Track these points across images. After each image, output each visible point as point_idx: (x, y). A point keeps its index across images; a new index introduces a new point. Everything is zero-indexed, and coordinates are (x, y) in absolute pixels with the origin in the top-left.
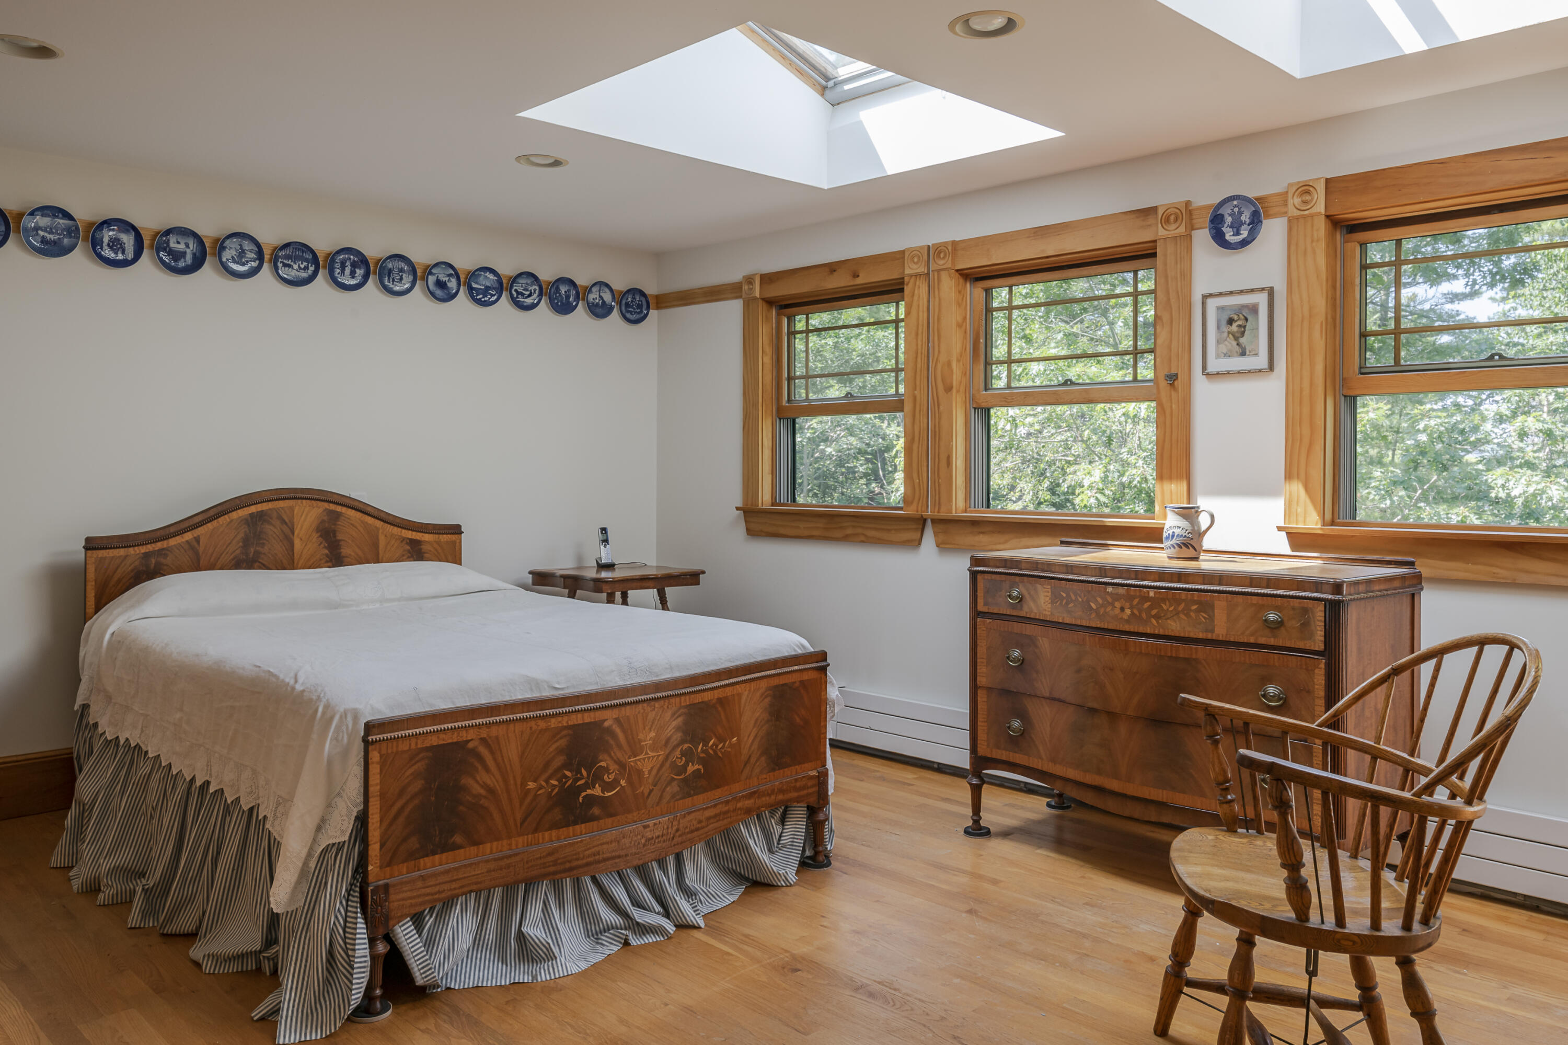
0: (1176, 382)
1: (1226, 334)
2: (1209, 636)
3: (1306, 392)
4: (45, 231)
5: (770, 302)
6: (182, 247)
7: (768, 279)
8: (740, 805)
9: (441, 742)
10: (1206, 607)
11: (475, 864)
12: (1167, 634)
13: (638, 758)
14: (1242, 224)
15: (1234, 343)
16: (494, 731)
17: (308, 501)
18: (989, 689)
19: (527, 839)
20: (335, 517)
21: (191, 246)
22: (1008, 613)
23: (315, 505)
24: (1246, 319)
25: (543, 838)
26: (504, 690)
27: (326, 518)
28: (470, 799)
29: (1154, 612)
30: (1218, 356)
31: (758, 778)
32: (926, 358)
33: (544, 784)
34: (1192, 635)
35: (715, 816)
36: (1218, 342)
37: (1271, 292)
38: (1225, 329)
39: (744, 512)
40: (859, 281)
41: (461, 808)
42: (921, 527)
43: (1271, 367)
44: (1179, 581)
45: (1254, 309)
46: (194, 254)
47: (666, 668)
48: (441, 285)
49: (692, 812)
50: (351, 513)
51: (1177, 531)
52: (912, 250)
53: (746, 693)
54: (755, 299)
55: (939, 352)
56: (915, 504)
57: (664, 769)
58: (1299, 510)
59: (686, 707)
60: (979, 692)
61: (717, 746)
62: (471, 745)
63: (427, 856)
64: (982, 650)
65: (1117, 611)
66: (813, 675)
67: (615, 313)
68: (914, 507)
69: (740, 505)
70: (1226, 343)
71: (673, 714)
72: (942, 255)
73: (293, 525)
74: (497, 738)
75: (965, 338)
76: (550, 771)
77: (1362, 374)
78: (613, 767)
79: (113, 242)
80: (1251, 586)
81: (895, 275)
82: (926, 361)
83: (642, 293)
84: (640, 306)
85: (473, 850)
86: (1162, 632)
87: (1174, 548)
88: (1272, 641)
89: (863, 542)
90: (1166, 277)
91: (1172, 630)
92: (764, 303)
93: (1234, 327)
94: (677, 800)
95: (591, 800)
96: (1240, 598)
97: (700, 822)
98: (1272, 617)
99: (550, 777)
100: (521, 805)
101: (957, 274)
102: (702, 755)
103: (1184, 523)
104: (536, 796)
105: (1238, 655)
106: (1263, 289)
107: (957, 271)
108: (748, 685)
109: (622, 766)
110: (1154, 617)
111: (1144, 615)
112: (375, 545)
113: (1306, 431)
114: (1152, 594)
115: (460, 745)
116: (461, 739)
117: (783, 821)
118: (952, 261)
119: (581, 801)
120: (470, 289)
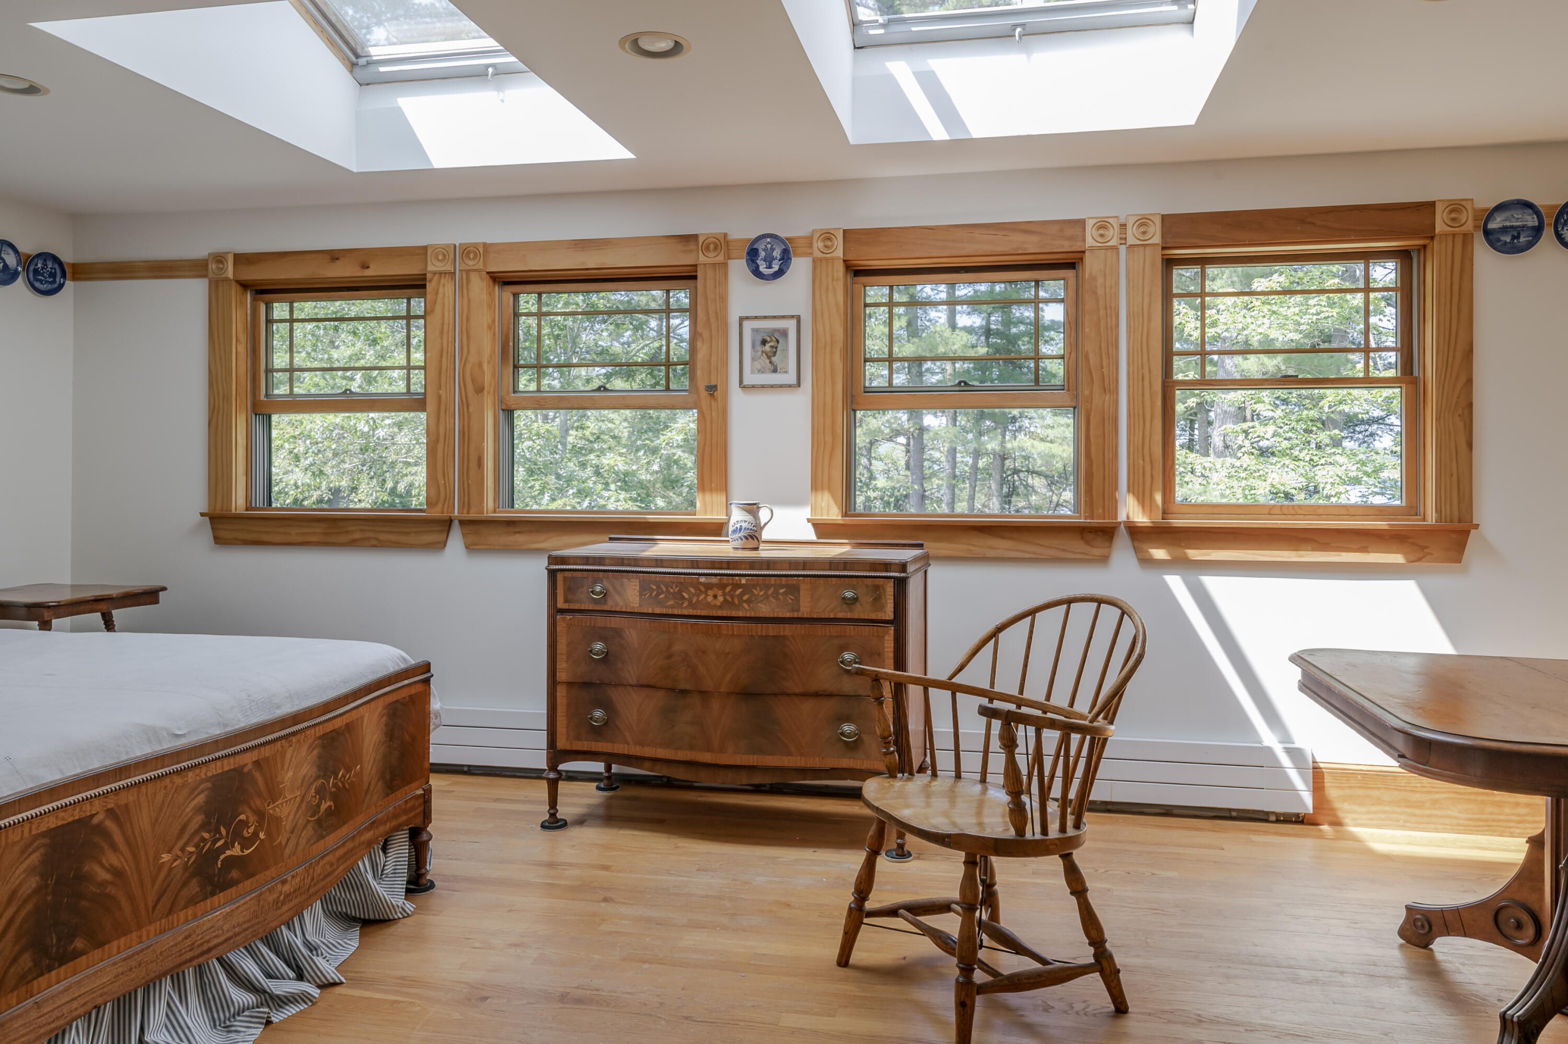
0: (715, 393)
1: (760, 353)
2: (796, 615)
3: (829, 407)
5: (245, 286)
7: (241, 259)
8: (363, 838)
9: (60, 823)
10: (794, 590)
11: (100, 970)
12: (757, 616)
13: (276, 804)
14: (773, 259)
15: (768, 361)
16: (123, 798)
18: (570, 684)
19: (161, 925)
22: (591, 608)
24: (778, 341)
25: (178, 921)
28: (94, 889)
29: (745, 598)
30: (753, 372)
31: (376, 806)
32: (452, 358)
33: (179, 853)
34: (781, 615)
35: (345, 854)
36: (753, 359)
37: (798, 319)
38: (759, 348)
39: (211, 518)
40: (368, 273)
41: (84, 903)
42: (447, 528)
43: (799, 384)
44: (768, 569)
45: (784, 333)
49: (326, 855)
51: (744, 525)
52: (436, 247)
53: (367, 715)
54: (227, 280)
55: (468, 352)
56: (440, 505)
57: (300, 812)
58: (823, 505)
59: (320, 738)
60: (559, 688)
61: (345, 777)
62: (95, 821)
63: (42, 974)
64: (562, 647)
65: (710, 599)
66: (420, 688)
67: (20, 282)
68: (438, 509)
69: (204, 510)
70: (760, 360)
71: (309, 748)
72: (472, 256)
74: (126, 805)
75: (494, 340)
76: (186, 837)
77: (865, 392)
78: (252, 819)
80: (830, 569)
81: (416, 271)
82: (452, 360)
84: (53, 275)
85: (97, 953)
86: (753, 615)
87: (742, 539)
88: (849, 615)
89: (375, 546)
90: (706, 298)
91: (763, 612)
92: (238, 286)
93: (767, 348)
94: (311, 845)
95: (232, 862)
96: (822, 580)
97: (332, 865)
98: (849, 594)
99: (186, 844)
100: (153, 884)
101: (487, 276)
102: (334, 790)
103: (749, 518)
104: (171, 869)
105: (820, 629)
106: (793, 317)
107: (488, 273)
108: (368, 705)
109: (260, 814)
110: (746, 601)
111: (736, 601)
113: (829, 438)
114: (743, 581)
115: (83, 823)
116: (84, 815)
117: (385, 849)
118: (484, 262)
119: (219, 866)
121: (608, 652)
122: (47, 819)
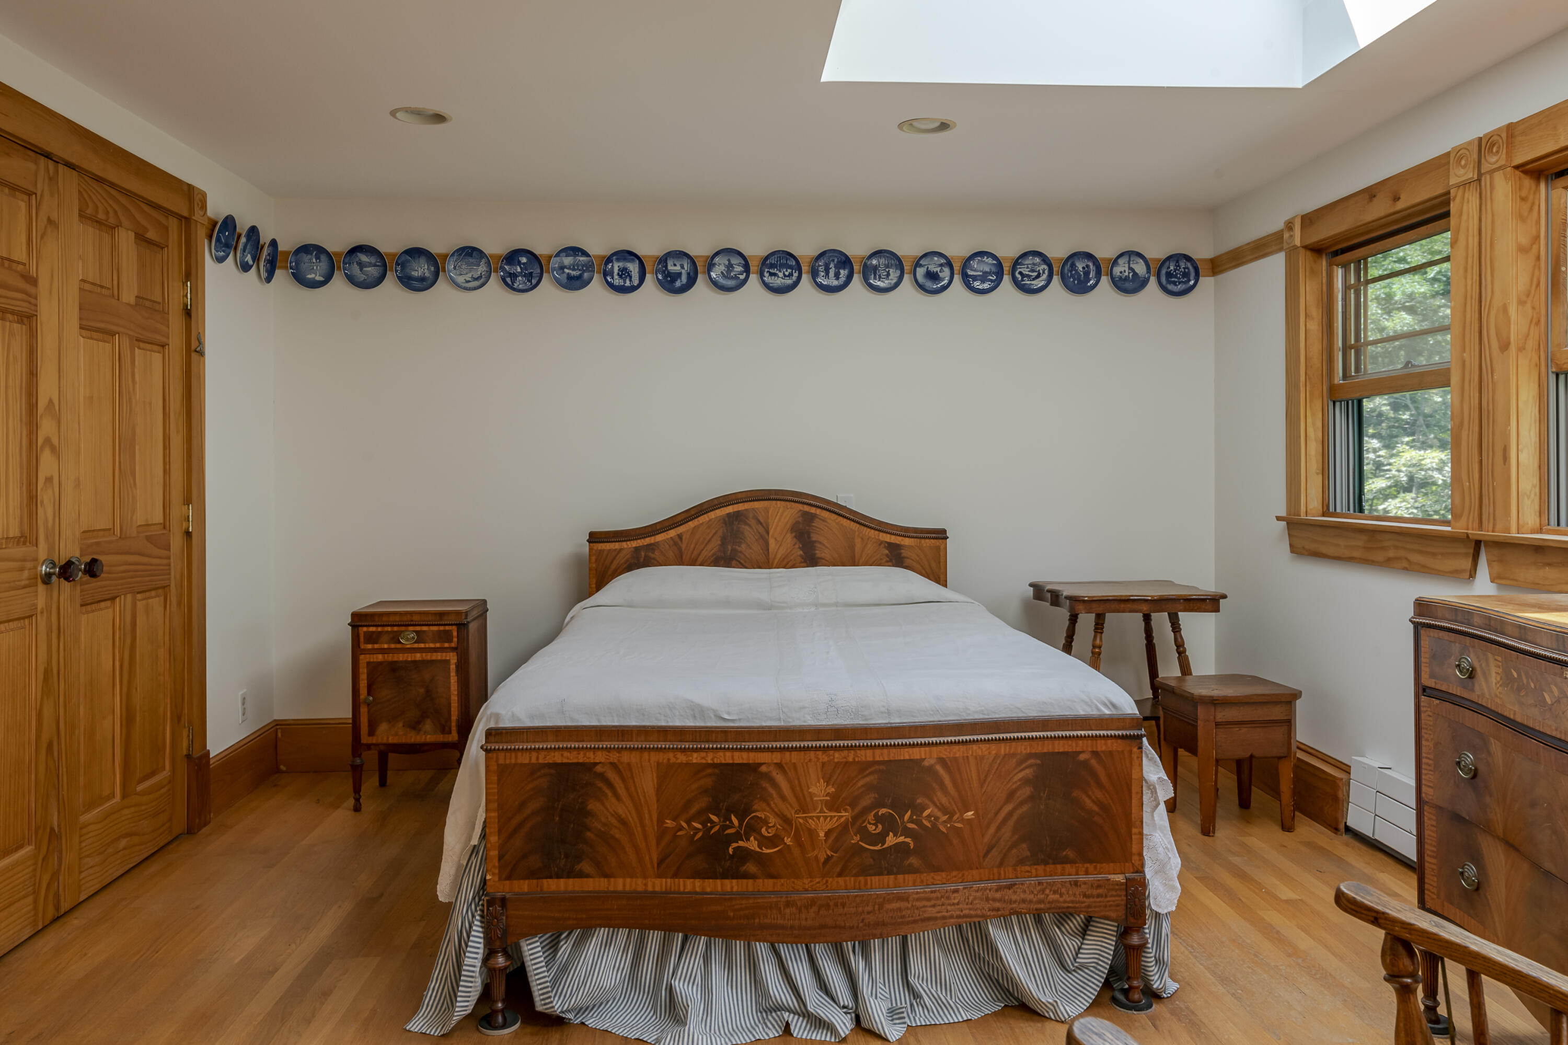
4: (569, 268)
5: (1317, 250)
6: (678, 268)
7: (1309, 220)
9: (565, 761)
13: (808, 815)
16: (626, 757)
17: (783, 503)
18: (1438, 808)
19: (666, 882)
20: (809, 518)
21: (686, 267)
23: (789, 506)
25: (685, 886)
26: (660, 714)
27: (800, 520)
28: (599, 827)
32: (1478, 304)
33: (685, 825)
39: (1288, 523)
40: (1400, 205)
41: (588, 834)
42: (1472, 551)
46: (688, 274)
47: (882, 713)
48: (933, 276)
50: (826, 514)
52: (1457, 150)
53: (991, 757)
54: (1295, 247)
55: (1492, 292)
56: (1465, 518)
57: (848, 834)
60: (1425, 808)
61: (937, 818)
62: (599, 768)
63: (550, 877)
64: (1429, 747)
67: (1151, 287)
68: (1463, 522)
69: (1283, 513)
71: (862, 769)
72: (1495, 149)
73: (768, 525)
74: (629, 764)
76: (693, 812)
78: (774, 820)
79: (622, 271)
81: (1440, 191)
82: (1477, 307)
83: (1188, 258)
84: (1186, 275)
85: (606, 883)
92: (1309, 253)
95: (744, 855)
99: (692, 819)
100: (658, 844)
101: (1517, 172)
102: (913, 825)
104: (675, 837)
107: (1517, 167)
108: (992, 746)
109: (786, 821)
112: (852, 547)
115: (588, 767)
116: (588, 761)
118: (1507, 153)
119: (731, 853)
120: (965, 277)
121: (1476, 769)
122: (553, 754)
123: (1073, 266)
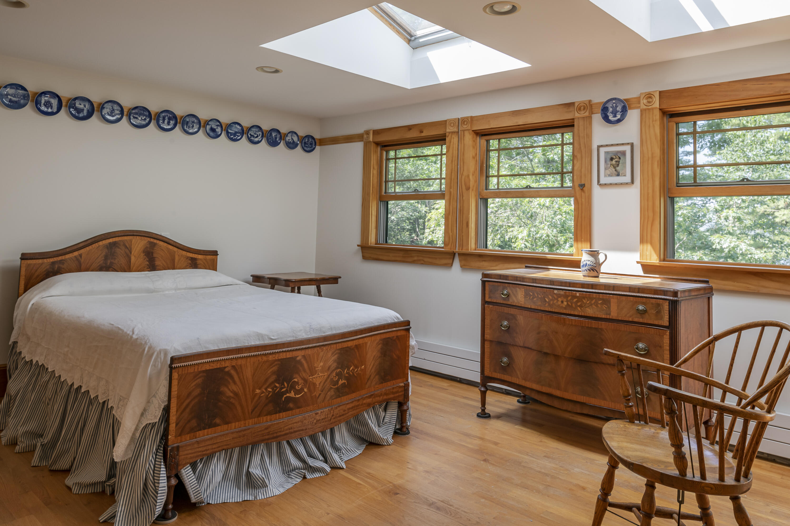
0: (584, 188)
2: (608, 317)
3: (650, 195)
4: (12, 96)
5: (377, 144)
6: (82, 106)
7: (377, 132)
8: (365, 401)
9: (210, 368)
10: (606, 302)
11: (226, 434)
12: (586, 315)
13: (313, 377)
15: (614, 170)
16: (239, 362)
17: (140, 237)
18: (491, 341)
19: (254, 420)
20: (153, 245)
21: (87, 106)
22: (501, 302)
23: (143, 239)
25: (263, 420)
26: (245, 340)
27: (148, 246)
28: (225, 399)
29: (579, 304)
30: (605, 176)
31: (374, 387)
32: (456, 173)
33: (264, 391)
34: (599, 316)
35: (352, 408)
36: (606, 169)
37: (632, 145)
38: (609, 163)
39: (361, 247)
40: (423, 134)
41: (220, 404)
42: (453, 257)
43: (632, 182)
44: (592, 288)
45: (624, 153)
46: (88, 111)
47: (329, 329)
48: (213, 130)
49: (341, 406)
50: (161, 243)
51: (588, 263)
52: (450, 120)
53: (369, 342)
54: (370, 142)
55: (463, 170)
56: (450, 246)
57: (327, 383)
58: (647, 253)
59: (339, 349)
60: (486, 343)
61: (354, 370)
62: (227, 370)
63: (200, 430)
64: (487, 321)
65: (560, 303)
66: (403, 333)
69: (359, 244)
70: (610, 169)
71: (333, 353)
72: (465, 123)
73: (131, 249)
74: (241, 365)
75: (476, 164)
76: (268, 384)
77: (677, 186)
78: (301, 381)
79: (47, 103)
80: (630, 292)
81: (441, 132)
82: (456, 175)
83: (313, 138)
84: (311, 144)
85: (226, 427)
86: (583, 314)
87: (587, 271)
88: (641, 320)
89: (422, 264)
90: (579, 137)
91: (589, 313)
92: (374, 144)
94: (333, 399)
95: (289, 399)
96: (624, 298)
97: (345, 411)
98: (641, 308)
99: (268, 387)
100: (252, 402)
101: (473, 132)
102: (347, 375)
103: (592, 259)
104: (260, 397)
105: (623, 327)
106: (628, 144)
107: (473, 131)
108: (370, 338)
109: (305, 381)
110: (579, 306)
111: (574, 305)
112: (173, 260)
113: (651, 214)
114: (578, 294)
115: (221, 370)
116: (221, 366)
117: (385, 410)
118: (471, 126)
119: (283, 400)
120: (228, 133)
121: (509, 327)
122: (205, 365)
123: (271, 134)
